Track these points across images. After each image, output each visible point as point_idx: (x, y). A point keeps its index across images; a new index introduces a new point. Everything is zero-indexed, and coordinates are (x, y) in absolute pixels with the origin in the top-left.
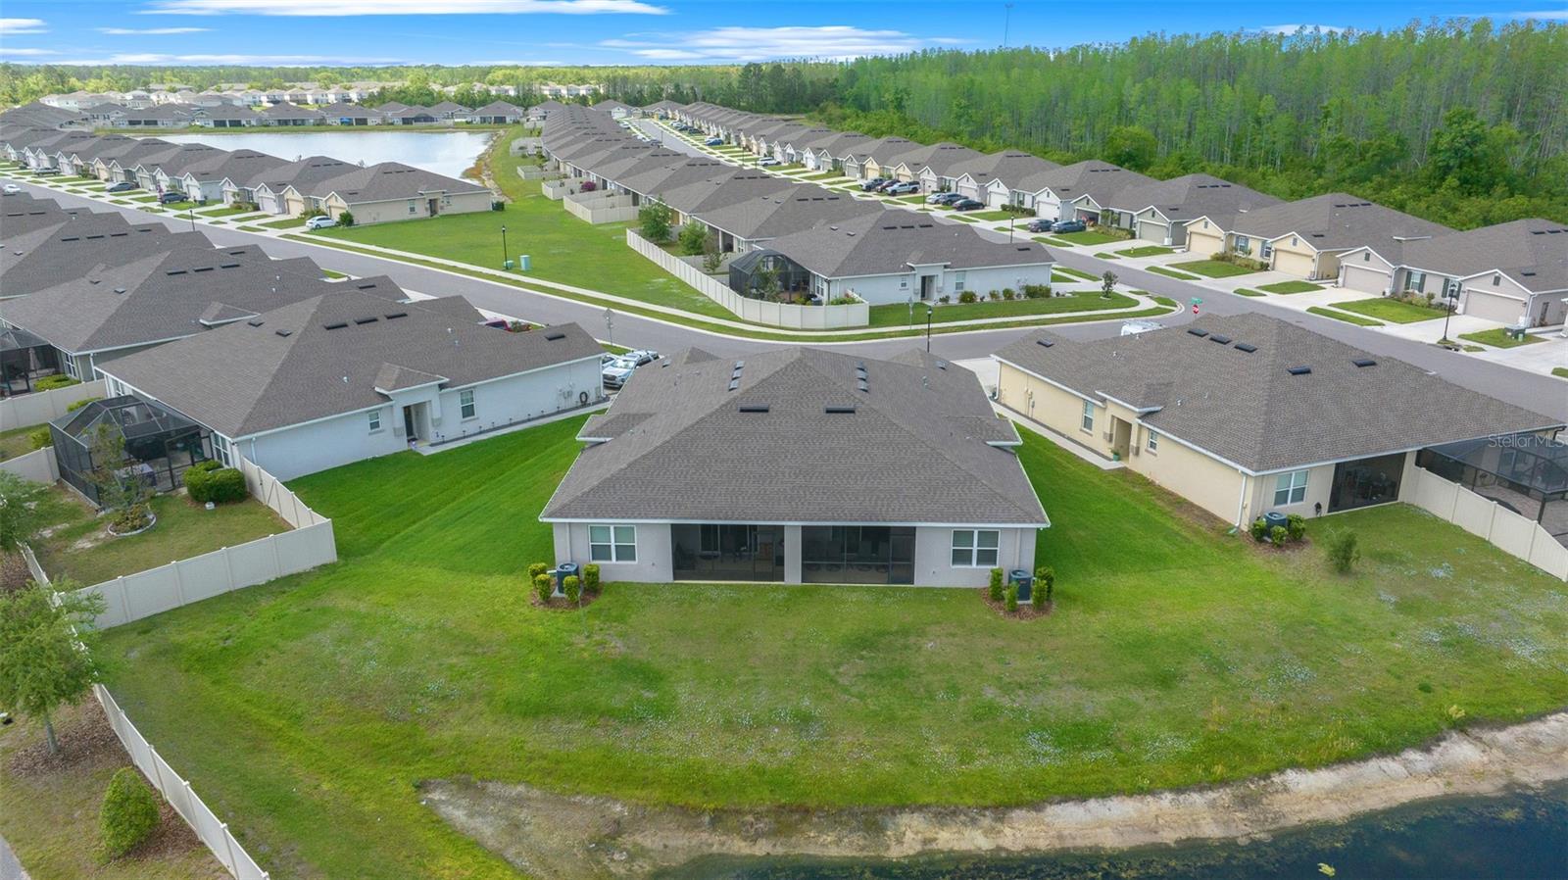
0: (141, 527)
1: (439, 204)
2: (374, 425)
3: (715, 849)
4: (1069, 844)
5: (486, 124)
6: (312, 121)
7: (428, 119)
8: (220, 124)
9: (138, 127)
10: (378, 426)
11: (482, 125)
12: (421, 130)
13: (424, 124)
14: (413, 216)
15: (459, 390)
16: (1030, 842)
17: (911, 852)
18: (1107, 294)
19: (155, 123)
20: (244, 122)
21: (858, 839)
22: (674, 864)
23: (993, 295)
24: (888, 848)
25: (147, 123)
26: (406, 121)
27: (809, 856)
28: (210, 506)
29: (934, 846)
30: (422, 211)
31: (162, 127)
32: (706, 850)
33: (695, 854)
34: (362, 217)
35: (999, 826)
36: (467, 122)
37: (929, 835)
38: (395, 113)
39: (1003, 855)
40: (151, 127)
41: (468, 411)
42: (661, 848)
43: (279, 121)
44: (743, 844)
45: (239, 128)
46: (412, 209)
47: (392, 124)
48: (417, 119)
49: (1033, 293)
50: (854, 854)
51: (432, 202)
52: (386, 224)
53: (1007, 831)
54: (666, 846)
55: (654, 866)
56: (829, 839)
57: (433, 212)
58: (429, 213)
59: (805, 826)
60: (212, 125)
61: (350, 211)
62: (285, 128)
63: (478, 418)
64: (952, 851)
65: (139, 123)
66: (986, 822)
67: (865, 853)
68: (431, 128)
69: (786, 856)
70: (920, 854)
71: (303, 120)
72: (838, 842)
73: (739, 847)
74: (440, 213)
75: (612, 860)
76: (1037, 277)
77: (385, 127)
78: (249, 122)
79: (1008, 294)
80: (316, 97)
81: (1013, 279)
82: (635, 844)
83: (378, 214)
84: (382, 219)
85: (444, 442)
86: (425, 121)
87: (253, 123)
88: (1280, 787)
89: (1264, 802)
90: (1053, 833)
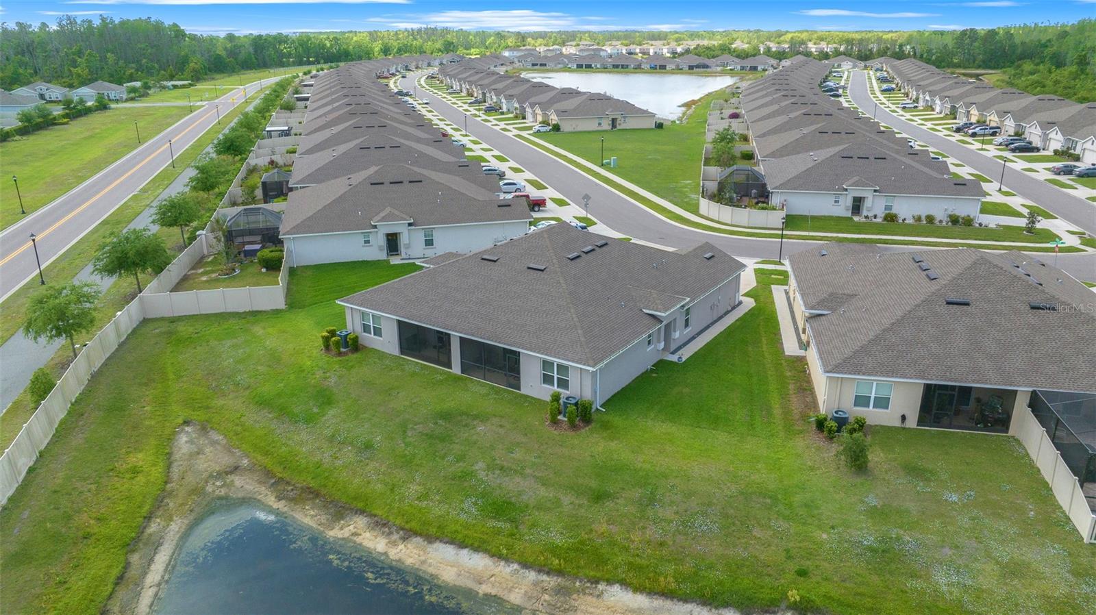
0: (227, 274)
1: (618, 122)
2: (367, 242)
5: (744, 71)
6: (632, 66)
7: (706, 66)
8: (579, 66)
9: (536, 67)
10: (369, 243)
11: (742, 71)
12: (698, 74)
13: (702, 70)
14: (600, 129)
15: (423, 229)
16: (404, 558)
17: (341, 537)
18: (1030, 230)
19: (545, 65)
20: (593, 66)
21: (325, 519)
23: (919, 219)
24: (331, 531)
25: (541, 65)
26: (691, 68)
28: (264, 270)
29: (354, 539)
30: (606, 125)
31: (548, 67)
34: (566, 127)
35: (399, 542)
36: (731, 70)
37: (360, 532)
38: (684, 63)
40: (542, 68)
41: (429, 243)
42: (240, 487)
43: (613, 65)
45: (590, 69)
46: (600, 124)
47: (682, 69)
48: (698, 67)
49: (954, 220)
51: (614, 120)
52: (580, 132)
53: (401, 547)
54: (242, 487)
55: (227, 493)
56: (312, 513)
57: (614, 126)
58: (611, 127)
59: (309, 502)
60: (575, 67)
61: (559, 123)
62: (616, 70)
63: (435, 248)
65: (537, 65)
66: (394, 537)
67: (317, 529)
68: (705, 72)
70: (344, 539)
71: (627, 66)
72: (314, 517)
74: (618, 127)
75: (214, 484)
76: (966, 208)
77: (676, 71)
78: (596, 66)
79: (930, 219)
80: (656, 50)
81: (940, 208)
82: (232, 481)
83: (577, 126)
84: (579, 129)
85: (409, 259)
86: (703, 68)
87: (598, 66)
88: (597, 593)
89: (575, 596)
90: (423, 558)
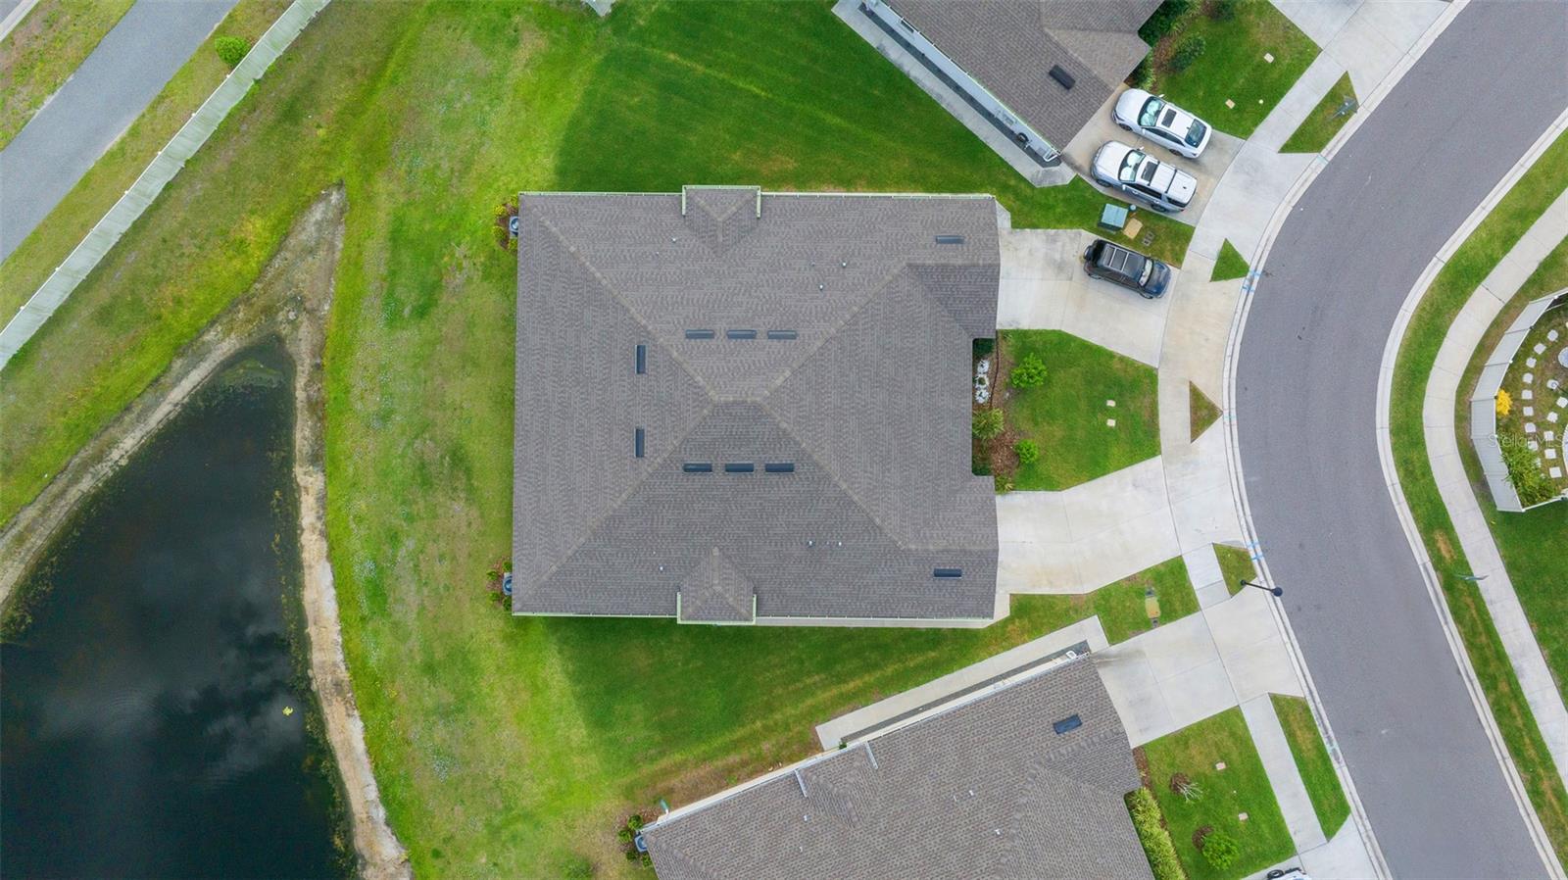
3: (299, 368)
4: (306, 571)
16: (306, 548)
17: (298, 480)
21: (307, 449)
22: (288, 346)
24: (301, 466)
27: (296, 422)
29: (303, 493)
32: (298, 363)
33: (295, 357)
35: (317, 532)
37: (310, 491)
39: (299, 532)
42: (299, 337)
44: (302, 384)
50: (297, 448)
53: (315, 537)
54: (300, 340)
55: (286, 336)
56: (307, 433)
59: (316, 419)
64: (301, 503)
66: (319, 525)
67: (297, 453)
69: (296, 409)
70: (298, 485)
72: (304, 438)
73: (301, 382)
75: (289, 311)
82: (301, 323)
88: (350, 712)
89: (339, 699)
90: (313, 563)
